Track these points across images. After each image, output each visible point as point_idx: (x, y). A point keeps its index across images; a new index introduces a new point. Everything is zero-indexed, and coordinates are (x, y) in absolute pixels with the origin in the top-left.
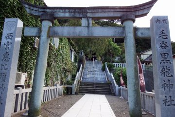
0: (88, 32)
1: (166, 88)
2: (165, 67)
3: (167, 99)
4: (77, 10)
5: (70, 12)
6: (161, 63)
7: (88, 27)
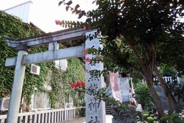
0: (54, 55)
1: (92, 107)
2: (93, 85)
3: (92, 120)
4: (44, 37)
5: (39, 40)
6: (89, 81)
7: (54, 50)
